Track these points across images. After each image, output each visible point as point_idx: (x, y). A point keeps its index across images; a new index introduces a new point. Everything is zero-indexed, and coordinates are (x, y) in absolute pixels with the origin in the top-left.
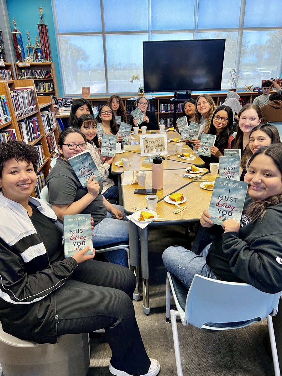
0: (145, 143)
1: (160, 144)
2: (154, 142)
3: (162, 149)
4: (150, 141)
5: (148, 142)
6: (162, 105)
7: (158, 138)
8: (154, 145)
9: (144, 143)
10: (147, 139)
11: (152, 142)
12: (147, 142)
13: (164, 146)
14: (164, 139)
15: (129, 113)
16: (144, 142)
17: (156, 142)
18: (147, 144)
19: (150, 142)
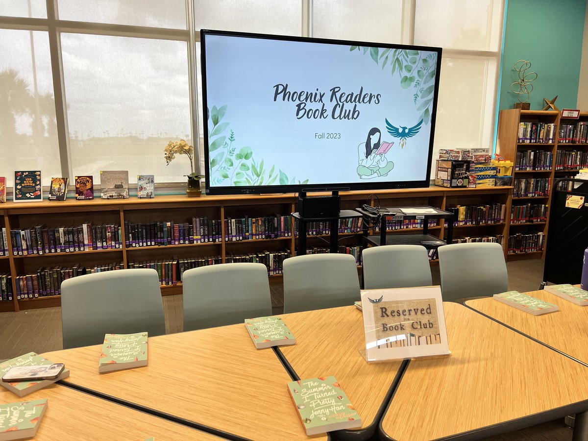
0: (379, 317)
1: (425, 319)
2: (407, 313)
3: (433, 337)
4: (396, 310)
5: (389, 313)
6: (233, 220)
7: (419, 302)
8: (407, 324)
9: (376, 316)
10: (386, 302)
11: (401, 312)
12: (384, 312)
13: (437, 328)
14: (435, 305)
15: (134, 245)
16: (375, 312)
17: (413, 313)
18: (385, 320)
19: (396, 314)
